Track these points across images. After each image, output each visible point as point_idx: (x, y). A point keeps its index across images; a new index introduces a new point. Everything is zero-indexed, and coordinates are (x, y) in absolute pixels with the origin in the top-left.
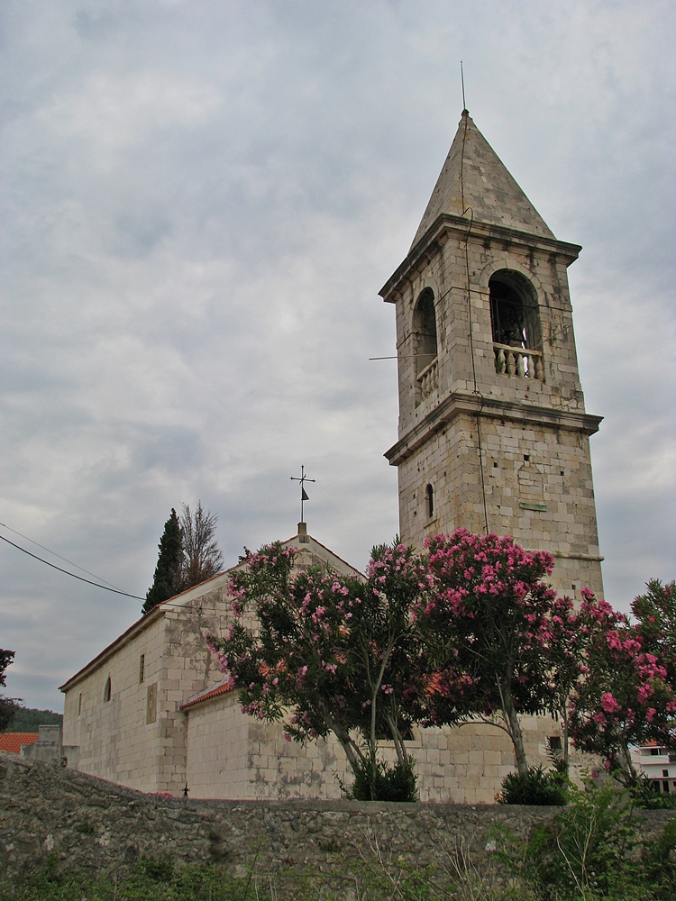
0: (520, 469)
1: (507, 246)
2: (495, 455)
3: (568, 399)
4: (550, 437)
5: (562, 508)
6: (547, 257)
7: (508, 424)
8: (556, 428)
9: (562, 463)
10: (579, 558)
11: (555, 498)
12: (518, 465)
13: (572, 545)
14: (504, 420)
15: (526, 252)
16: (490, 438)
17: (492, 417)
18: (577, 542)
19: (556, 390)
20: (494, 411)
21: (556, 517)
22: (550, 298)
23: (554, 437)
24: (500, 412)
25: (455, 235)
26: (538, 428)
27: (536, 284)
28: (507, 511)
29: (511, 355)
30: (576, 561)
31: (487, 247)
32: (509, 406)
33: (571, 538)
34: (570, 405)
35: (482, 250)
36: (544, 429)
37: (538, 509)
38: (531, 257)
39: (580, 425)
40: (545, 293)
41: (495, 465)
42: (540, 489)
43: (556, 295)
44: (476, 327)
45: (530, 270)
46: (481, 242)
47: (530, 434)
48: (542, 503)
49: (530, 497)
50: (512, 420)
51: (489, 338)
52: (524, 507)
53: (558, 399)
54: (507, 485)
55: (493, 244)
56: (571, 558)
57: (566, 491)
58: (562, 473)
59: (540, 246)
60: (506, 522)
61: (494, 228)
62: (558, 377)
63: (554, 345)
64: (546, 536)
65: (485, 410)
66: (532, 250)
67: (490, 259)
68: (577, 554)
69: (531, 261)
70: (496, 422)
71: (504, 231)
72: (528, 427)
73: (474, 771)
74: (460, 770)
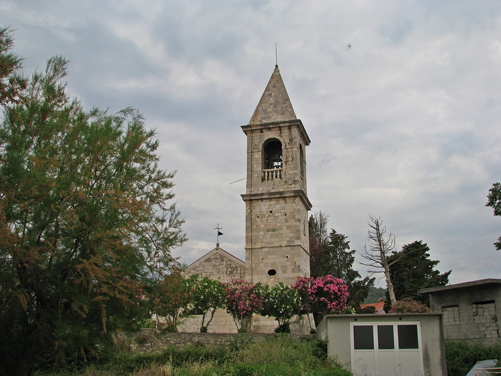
0: (268, 217)
1: (269, 129)
2: (258, 213)
3: (291, 185)
4: (282, 201)
5: (284, 228)
6: (287, 128)
7: (264, 201)
8: (284, 198)
9: (286, 211)
10: (290, 246)
11: (282, 225)
12: (267, 215)
13: (287, 241)
14: (262, 200)
15: (278, 129)
16: (257, 208)
17: (258, 200)
18: (290, 240)
19: (286, 182)
20: (257, 198)
21: (282, 232)
22: (287, 144)
23: (284, 201)
24: (259, 197)
25: (249, 132)
26: (277, 199)
27: (281, 140)
28: (262, 233)
29: (270, 172)
30: (289, 247)
31: (262, 132)
32: (262, 194)
33: (287, 239)
34: (292, 187)
35: (260, 134)
36: (279, 199)
37: (274, 230)
38: (280, 130)
39: (293, 194)
40: (286, 143)
41: (258, 217)
42: (275, 223)
43: (290, 143)
44: (255, 166)
45: (280, 135)
46: (259, 131)
47: (273, 202)
48: (276, 228)
49: (271, 226)
50: (266, 199)
51: (260, 169)
52: (268, 231)
53: (287, 186)
54: (262, 223)
55: (264, 130)
56: (286, 246)
57: (287, 221)
58: (286, 215)
59: (281, 125)
60: (261, 237)
61: (261, 125)
62: (288, 176)
63: (287, 164)
64: (277, 239)
65: (253, 198)
66: (280, 127)
67: (263, 136)
68: (289, 245)
69: (281, 131)
70: (260, 201)
71: (265, 125)
72: (273, 200)
73: (223, 323)
74: (218, 323)
